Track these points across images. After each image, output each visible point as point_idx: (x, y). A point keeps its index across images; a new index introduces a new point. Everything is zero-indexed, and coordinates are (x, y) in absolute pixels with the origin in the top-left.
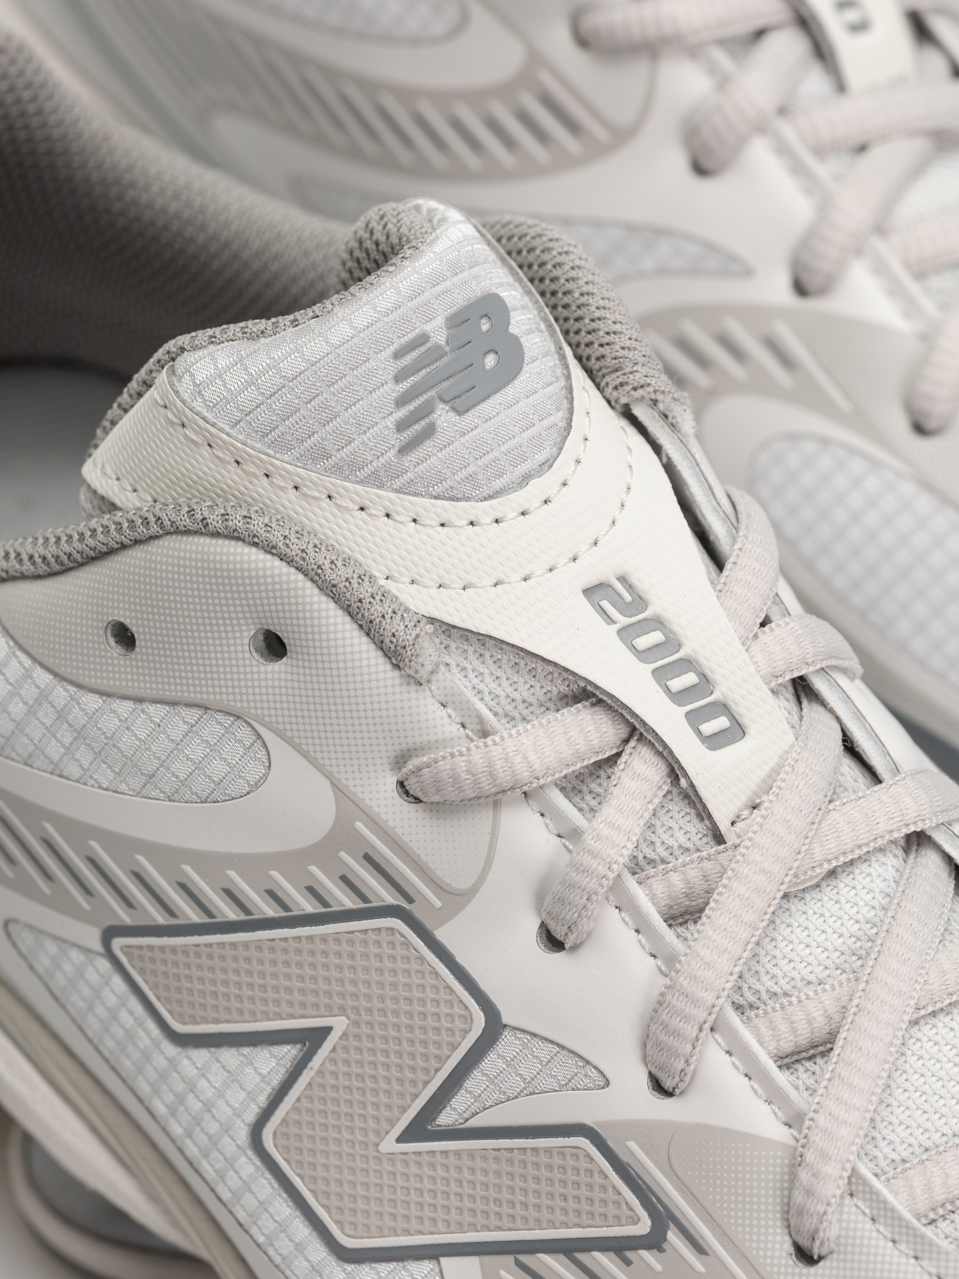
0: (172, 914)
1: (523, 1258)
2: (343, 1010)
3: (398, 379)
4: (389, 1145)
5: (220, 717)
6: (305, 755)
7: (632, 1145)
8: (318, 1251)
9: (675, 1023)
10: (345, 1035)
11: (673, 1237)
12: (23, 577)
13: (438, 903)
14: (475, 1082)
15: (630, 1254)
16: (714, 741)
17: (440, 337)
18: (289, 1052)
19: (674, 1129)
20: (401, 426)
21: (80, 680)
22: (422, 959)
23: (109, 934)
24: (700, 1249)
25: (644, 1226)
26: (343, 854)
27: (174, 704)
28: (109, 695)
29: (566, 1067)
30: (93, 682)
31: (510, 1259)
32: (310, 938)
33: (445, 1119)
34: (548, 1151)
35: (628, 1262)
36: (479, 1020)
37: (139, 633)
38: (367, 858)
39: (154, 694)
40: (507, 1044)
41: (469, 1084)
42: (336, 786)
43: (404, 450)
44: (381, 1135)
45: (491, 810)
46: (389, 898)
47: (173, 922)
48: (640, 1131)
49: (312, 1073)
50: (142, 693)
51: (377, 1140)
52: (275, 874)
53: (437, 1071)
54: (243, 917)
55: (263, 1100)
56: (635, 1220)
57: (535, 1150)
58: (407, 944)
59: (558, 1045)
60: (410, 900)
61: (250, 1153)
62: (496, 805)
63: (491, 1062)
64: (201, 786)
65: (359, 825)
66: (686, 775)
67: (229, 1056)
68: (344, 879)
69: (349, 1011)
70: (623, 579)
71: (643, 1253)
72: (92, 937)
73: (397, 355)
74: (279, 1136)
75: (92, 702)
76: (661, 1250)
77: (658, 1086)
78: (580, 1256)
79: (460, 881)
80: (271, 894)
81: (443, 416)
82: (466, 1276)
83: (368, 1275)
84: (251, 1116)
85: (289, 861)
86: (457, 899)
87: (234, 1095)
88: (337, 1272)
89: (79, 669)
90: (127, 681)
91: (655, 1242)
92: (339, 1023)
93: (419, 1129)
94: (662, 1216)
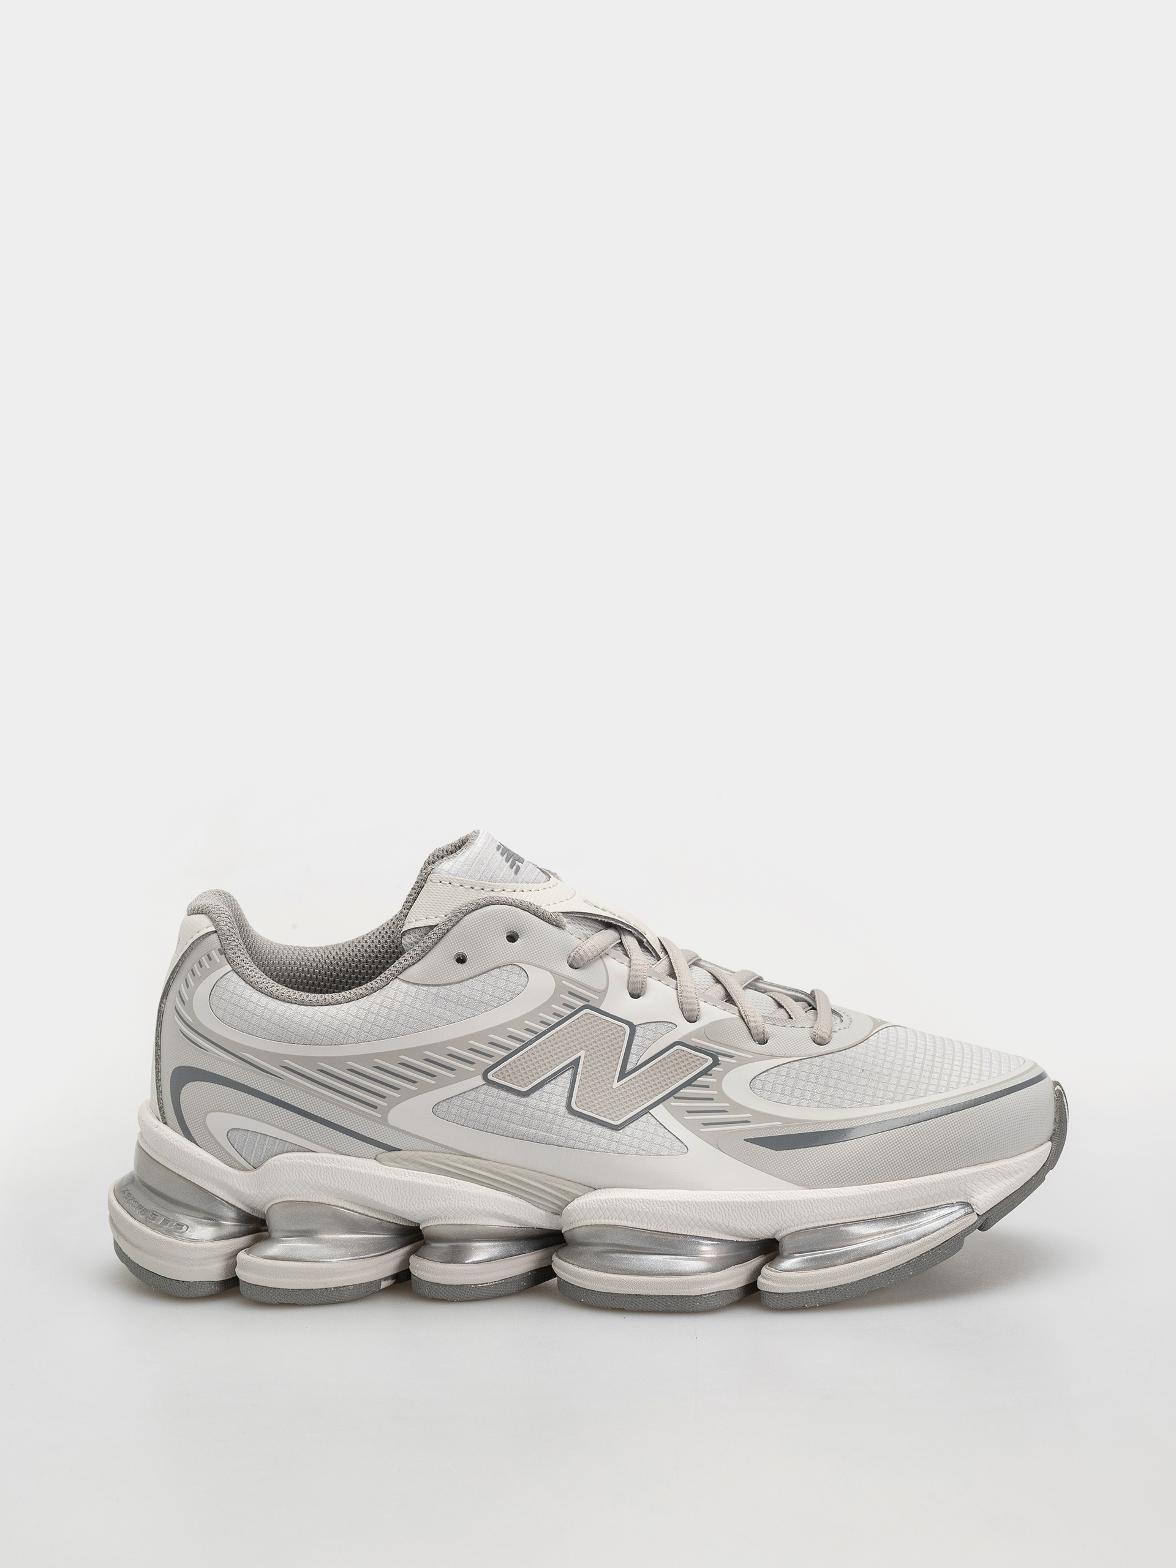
0: (509, 1049)
1: (676, 1095)
2: (581, 1049)
4: (616, 1085)
5: (505, 968)
6: (539, 966)
7: (693, 1039)
8: (608, 1132)
9: (689, 995)
10: (585, 1056)
11: (720, 1058)
12: (409, 966)
13: (598, 998)
14: (634, 1049)
15: (709, 1072)
18: (568, 1074)
19: (704, 1028)
21: (450, 981)
22: (600, 1019)
23: (485, 1076)
24: (731, 1057)
25: (710, 1061)
26: (561, 995)
27: (487, 972)
28: (462, 981)
29: (662, 1028)
30: (455, 980)
31: (672, 1098)
32: (561, 1030)
33: (630, 1067)
34: (669, 1056)
35: (711, 1075)
36: (627, 1028)
37: (467, 953)
38: (570, 993)
39: (480, 972)
40: (639, 1031)
41: (632, 1051)
42: (551, 973)
44: (612, 1083)
45: (600, 960)
46: (581, 1004)
47: (511, 1051)
48: (693, 1035)
49: (580, 1075)
50: (473, 975)
51: (611, 1085)
52: (541, 1014)
53: (620, 1052)
54: (535, 1035)
55: (566, 1095)
56: (706, 1061)
57: (664, 1059)
58: (593, 1016)
59: (655, 1022)
60: (588, 1001)
61: (570, 1116)
62: (601, 957)
63: (637, 1040)
64: (508, 996)
65: (564, 982)
67: (548, 1087)
68: (564, 1004)
69: (583, 1048)
71: (714, 1069)
72: (479, 1080)
74: (577, 1103)
75: (455, 987)
76: (719, 1064)
77: (690, 1020)
78: (694, 1083)
79: (602, 988)
80: (542, 1022)
82: (659, 1111)
83: (628, 1130)
84: (564, 1103)
85: (545, 1007)
86: (603, 993)
87: (555, 1100)
88: (617, 1135)
89: (448, 978)
90: (467, 972)
91: (716, 1063)
92: (582, 1054)
93: (623, 1075)
94: (715, 1056)
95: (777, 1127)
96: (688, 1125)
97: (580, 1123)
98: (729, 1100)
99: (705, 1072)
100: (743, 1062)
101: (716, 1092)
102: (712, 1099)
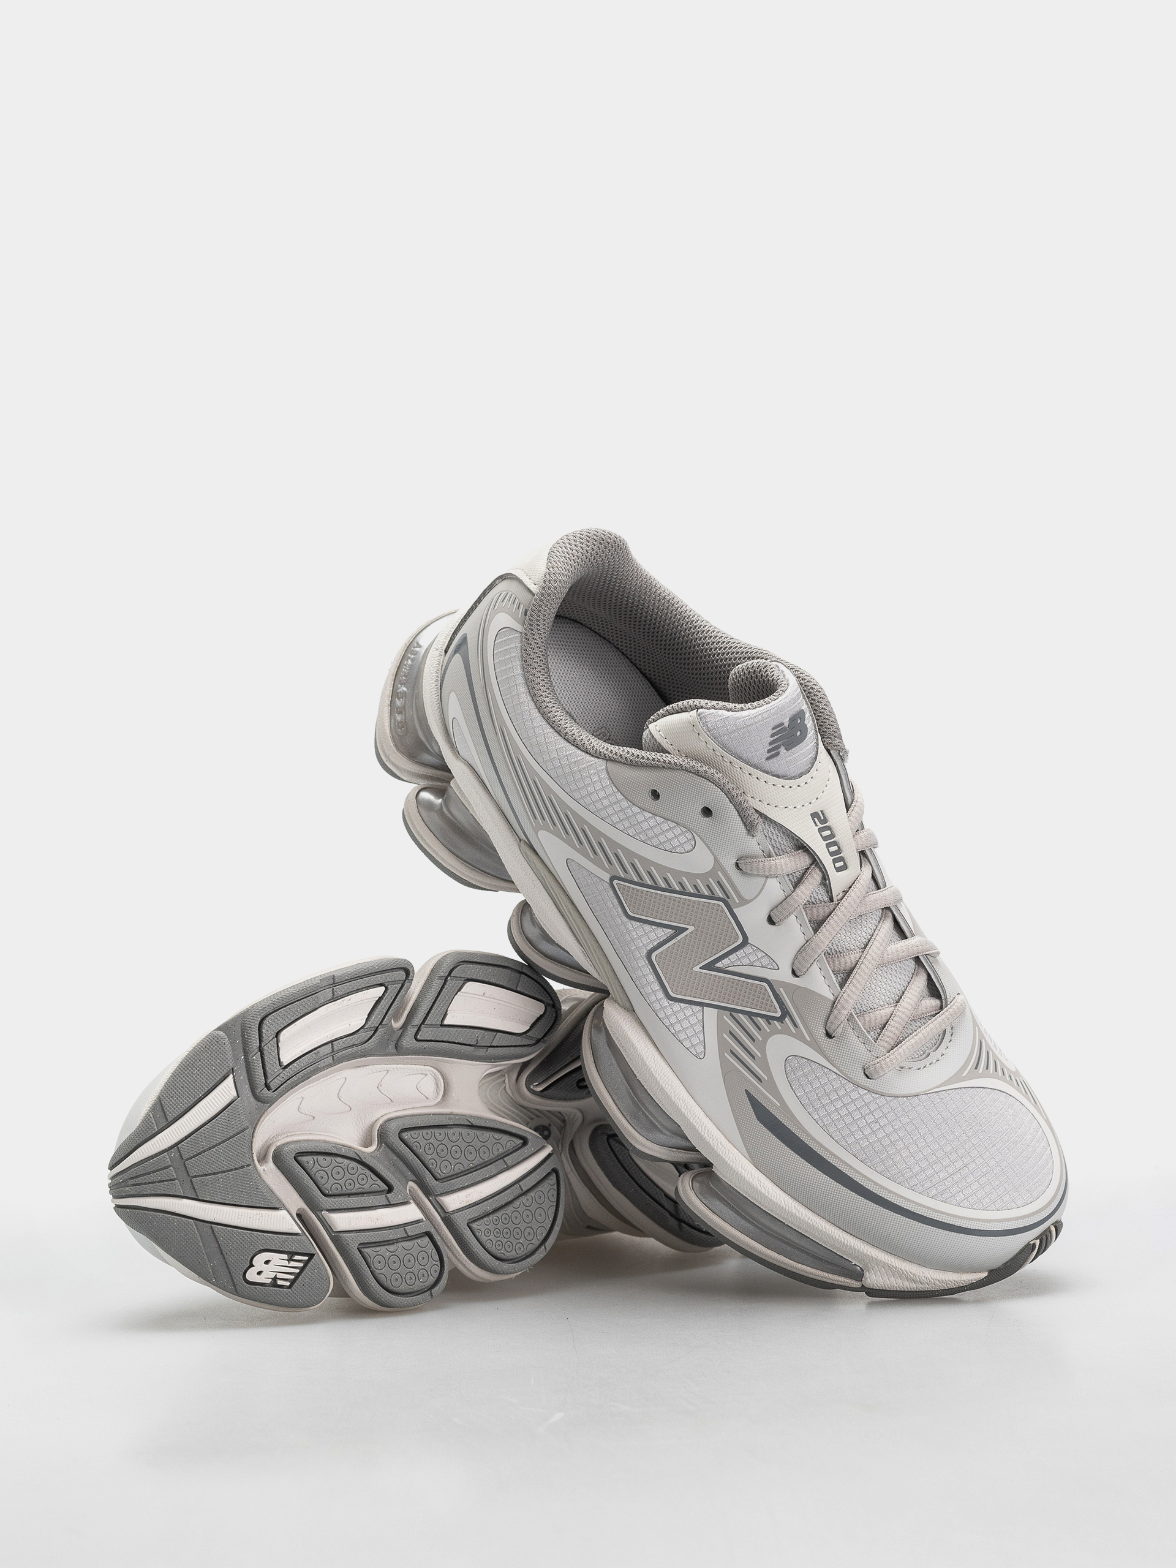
0: (642, 879)
1: (733, 1014)
2: (693, 925)
3: (772, 736)
4: (697, 969)
5: (682, 828)
6: (708, 848)
7: (781, 989)
8: (661, 994)
9: (806, 957)
10: (692, 933)
11: (787, 1020)
13: (738, 901)
14: (733, 957)
15: (770, 1021)
16: (838, 870)
17: (786, 725)
18: (670, 932)
19: (796, 987)
20: (769, 751)
21: (634, 802)
22: (726, 916)
23: (612, 879)
24: (795, 1025)
25: (778, 1014)
26: (710, 879)
27: (667, 819)
28: (643, 809)
29: (765, 961)
30: (639, 804)
31: (730, 1013)
32: (689, 900)
33: (719, 965)
34: (752, 984)
35: (770, 1024)
36: (741, 939)
37: (661, 795)
38: (718, 882)
39: (660, 814)
40: (748, 949)
41: (730, 957)
42: (716, 859)
43: (768, 759)
44: (695, 965)
45: (765, 878)
46: (721, 895)
47: (641, 882)
48: (786, 985)
49: (676, 941)
50: (656, 813)
51: (693, 966)
52: (683, 878)
53: (721, 951)
54: (668, 887)
55: (655, 944)
58: (723, 911)
59: (765, 953)
60: (729, 898)
61: (645, 959)
62: (767, 877)
63: (740, 953)
64: (668, 846)
65: (720, 872)
66: (829, 880)
67: (647, 927)
68: (708, 886)
69: (696, 925)
70: (822, 811)
71: (775, 1022)
72: (606, 877)
73: (773, 729)
74: (658, 956)
75: (636, 810)
76: (782, 1023)
77: (794, 973)
78: (753, 1018)
79: (747, 897)
80: (680, 883)
81: (782, 750)
82: (711, 1014)
83: (677, 1006)
84: (649, 948)
85: (691, 876)
86: (744, 902)
87: (645, 940)
88: (666, 1002)
89: (635, 798)
90: (652, 808)
91: (781, 1019)
92: (691, 929)
93: (710, 967)
94: (785, 1013)
95: (774, 1105)
96: (721, 1040)
97: (648, 970)
98: (763, 1052)
99: (768, 1019)
100: (799, 1037)
101: (761, 1039)
102: (754, 1040)
